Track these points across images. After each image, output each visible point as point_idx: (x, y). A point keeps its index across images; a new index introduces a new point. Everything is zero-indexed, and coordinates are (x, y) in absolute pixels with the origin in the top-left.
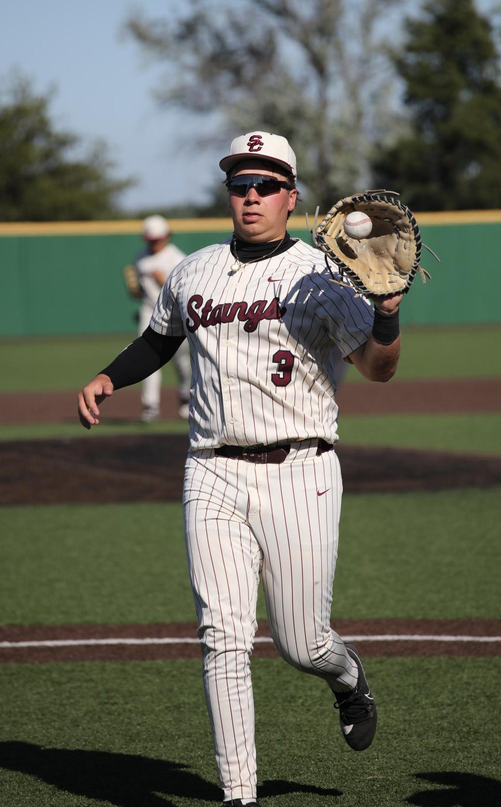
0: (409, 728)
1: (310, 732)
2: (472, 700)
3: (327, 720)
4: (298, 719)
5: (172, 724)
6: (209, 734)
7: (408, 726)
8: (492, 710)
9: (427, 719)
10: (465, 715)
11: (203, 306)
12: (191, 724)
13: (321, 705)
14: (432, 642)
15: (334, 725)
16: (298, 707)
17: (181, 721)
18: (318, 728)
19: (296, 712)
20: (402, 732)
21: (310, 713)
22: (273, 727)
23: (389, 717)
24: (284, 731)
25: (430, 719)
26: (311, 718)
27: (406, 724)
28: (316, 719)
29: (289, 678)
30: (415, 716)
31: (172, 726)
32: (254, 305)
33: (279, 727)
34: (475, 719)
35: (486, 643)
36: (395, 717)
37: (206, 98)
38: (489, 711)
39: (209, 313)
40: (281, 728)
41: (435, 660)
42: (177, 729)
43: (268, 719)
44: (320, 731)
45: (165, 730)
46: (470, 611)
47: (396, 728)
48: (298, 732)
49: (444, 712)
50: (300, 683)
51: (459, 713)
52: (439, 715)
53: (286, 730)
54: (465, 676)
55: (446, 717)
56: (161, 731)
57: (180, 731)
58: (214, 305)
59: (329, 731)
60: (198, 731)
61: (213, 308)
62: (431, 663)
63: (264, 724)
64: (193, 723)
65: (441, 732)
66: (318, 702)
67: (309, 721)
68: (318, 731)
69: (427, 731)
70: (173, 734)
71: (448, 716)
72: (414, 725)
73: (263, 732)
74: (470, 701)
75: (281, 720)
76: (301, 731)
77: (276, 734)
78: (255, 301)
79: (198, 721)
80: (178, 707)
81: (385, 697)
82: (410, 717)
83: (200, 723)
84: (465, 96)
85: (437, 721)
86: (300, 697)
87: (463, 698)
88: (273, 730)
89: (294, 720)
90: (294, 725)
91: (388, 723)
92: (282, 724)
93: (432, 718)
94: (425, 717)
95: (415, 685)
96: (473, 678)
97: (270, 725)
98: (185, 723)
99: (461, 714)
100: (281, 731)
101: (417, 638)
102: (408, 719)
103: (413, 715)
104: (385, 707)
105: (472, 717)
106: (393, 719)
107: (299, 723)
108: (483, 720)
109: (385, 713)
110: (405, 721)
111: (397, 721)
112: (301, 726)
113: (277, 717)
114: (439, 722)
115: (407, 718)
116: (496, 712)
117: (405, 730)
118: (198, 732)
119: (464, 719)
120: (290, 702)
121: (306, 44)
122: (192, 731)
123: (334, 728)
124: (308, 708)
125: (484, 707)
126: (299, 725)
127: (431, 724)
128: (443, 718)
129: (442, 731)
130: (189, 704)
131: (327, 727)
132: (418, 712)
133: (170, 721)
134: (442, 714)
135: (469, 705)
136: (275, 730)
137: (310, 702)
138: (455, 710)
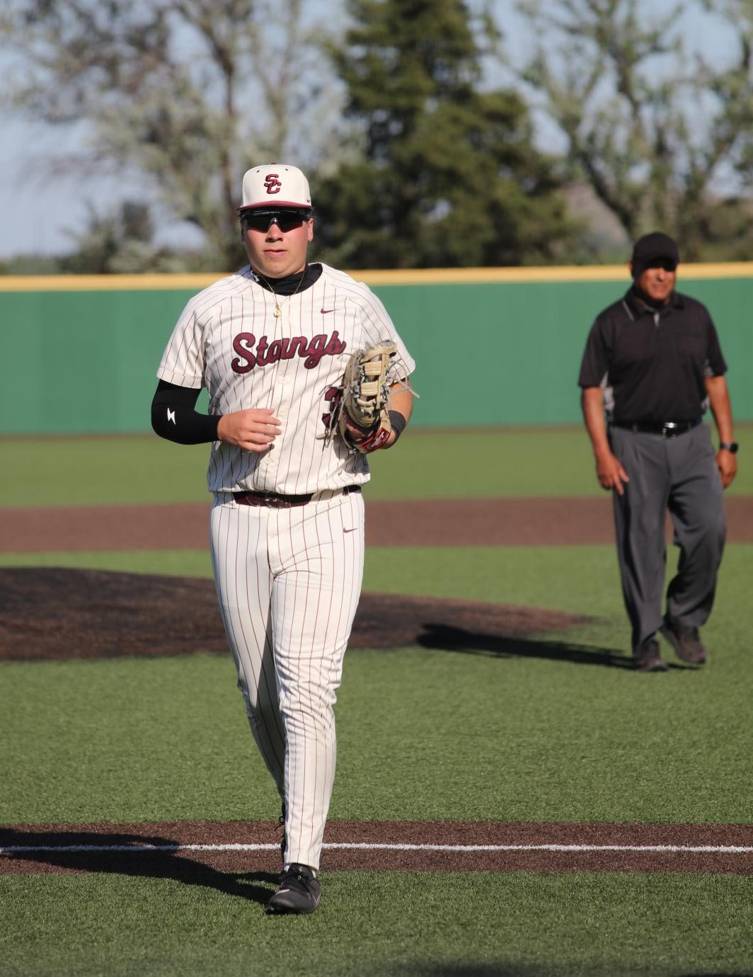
0: (354, 965)
1: (216, 971)
2: (441, 928)
3: (239, 956)
4: (200, 954)
5: (23, 960)
6: (75, 973)
7: (352, 964)
8: (468, 942)
9: (380, 954)
10: (431, 949)
11: (257, 344)
12: (49, 960)
13: (232, 935)
14: (386, 851)
15: (250, 962)
16: (200, 937)
17: (36, 956)
18: (228, 965)
19: (196, 943)
20: (344, 971)
21: (217, 946)
22: (164, 964)
23: (326, 951)
24: (180, 969)
25: (383, 954)
26: (218, 952)
27: (350, 960)
28: (224, 954)
29: (186, 899)
30: (362, 950)
31: (23, 963)
32: (314, 340)
33: (172, 965)
34: (445, 955)
35: (461, 853)
36: (334, 952)
37: (66, 104)
38: (464, 944)
39: (266, 351)
40: (176, 965)
41: (389, 876)
42: (31, 966)
43: (158, 954)
44: (230, 970)
45: (14, 968)
46: (438, 810)
47: (335, 966)
48: (199, 971)
49: (403, 944)
50: (201, 906)
51: (423, 946)
52: (395, 948)
53: (183, 967)
54: (431, 897)
55: (405, 951)
56: (8, 969)
57: (35, 969)
58: (269, 342)
59: (243, 970)
60: (60, 969)
61: (269, 345)
62: (385, 880)
63: (152, 960)
64: (53, 959)
65: (398, 971)
66: (227, 931)
67: (215, 957)
68: (228, 969)
69: (379, 969)
70: (26, 973)
71: (407, 949)
72: (361, 962)
73: (151, 970)
74: (438, 930)
75: (176, 955)
76: (204, 970)
77: (168, 974)
78: (314, 336)
79: (59, 957)
80: (32, 938)
81: (320, 925)
82: (356, 952)
83: (62, 959)
84: (430, 106)
85: (392, 956)
86: (203, 925)
87: (428, 926)
88: (165, 968)
89: (194, 955)
90: (195, 961)
91: (326, 959)
92: (178, 960)
93: (386, 953)
94: (376, 952)
95: (362, 908)
96: (442, 900)
97: (160, 962)
98: (42, 958)
99: (426, 948)
100: (176, 969)
101: (363, 845)
102: (353, 954)
103: (360, 948)
104: (320, 938)
105: (440, 951)
106: (332, 954)
107: (200, 959)
108: (456, 955)
109: (321, 947)
110: (349, 956)
111: (336, 957)
112: (204, 963)
113: (170, 950)
114: (396, 959)
115: (352, 952)
116: (473, 945)
117: (348, 969)
118: (61, 971)
119: (429, 954)
120: (188, 931)
121: (208, 31)
122: (51, 969)
123: (249, 965)
124: (213, 939)
125: (457, 939)
126: (202, 962)
127: (385, 960)
128: (400, 953)
129: (400, 970)
130: (47, 934)
131: (239, 965)
132: (366, 945)
133: (22, 956)
134: (400, 947)
135: (436, 935)
136: (168, 968)
137: (215, 931)
138: (417, 943)
